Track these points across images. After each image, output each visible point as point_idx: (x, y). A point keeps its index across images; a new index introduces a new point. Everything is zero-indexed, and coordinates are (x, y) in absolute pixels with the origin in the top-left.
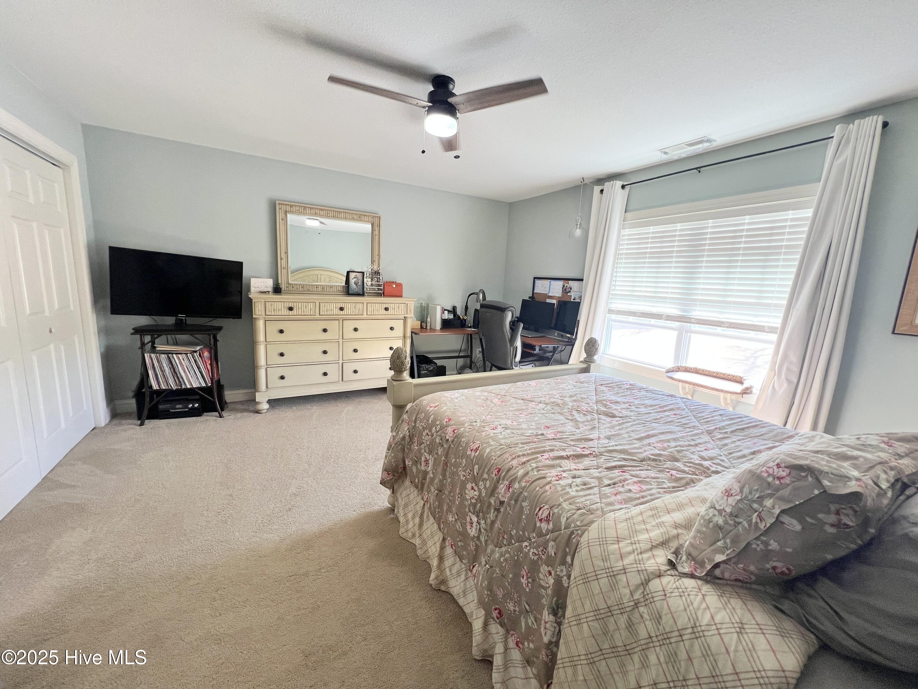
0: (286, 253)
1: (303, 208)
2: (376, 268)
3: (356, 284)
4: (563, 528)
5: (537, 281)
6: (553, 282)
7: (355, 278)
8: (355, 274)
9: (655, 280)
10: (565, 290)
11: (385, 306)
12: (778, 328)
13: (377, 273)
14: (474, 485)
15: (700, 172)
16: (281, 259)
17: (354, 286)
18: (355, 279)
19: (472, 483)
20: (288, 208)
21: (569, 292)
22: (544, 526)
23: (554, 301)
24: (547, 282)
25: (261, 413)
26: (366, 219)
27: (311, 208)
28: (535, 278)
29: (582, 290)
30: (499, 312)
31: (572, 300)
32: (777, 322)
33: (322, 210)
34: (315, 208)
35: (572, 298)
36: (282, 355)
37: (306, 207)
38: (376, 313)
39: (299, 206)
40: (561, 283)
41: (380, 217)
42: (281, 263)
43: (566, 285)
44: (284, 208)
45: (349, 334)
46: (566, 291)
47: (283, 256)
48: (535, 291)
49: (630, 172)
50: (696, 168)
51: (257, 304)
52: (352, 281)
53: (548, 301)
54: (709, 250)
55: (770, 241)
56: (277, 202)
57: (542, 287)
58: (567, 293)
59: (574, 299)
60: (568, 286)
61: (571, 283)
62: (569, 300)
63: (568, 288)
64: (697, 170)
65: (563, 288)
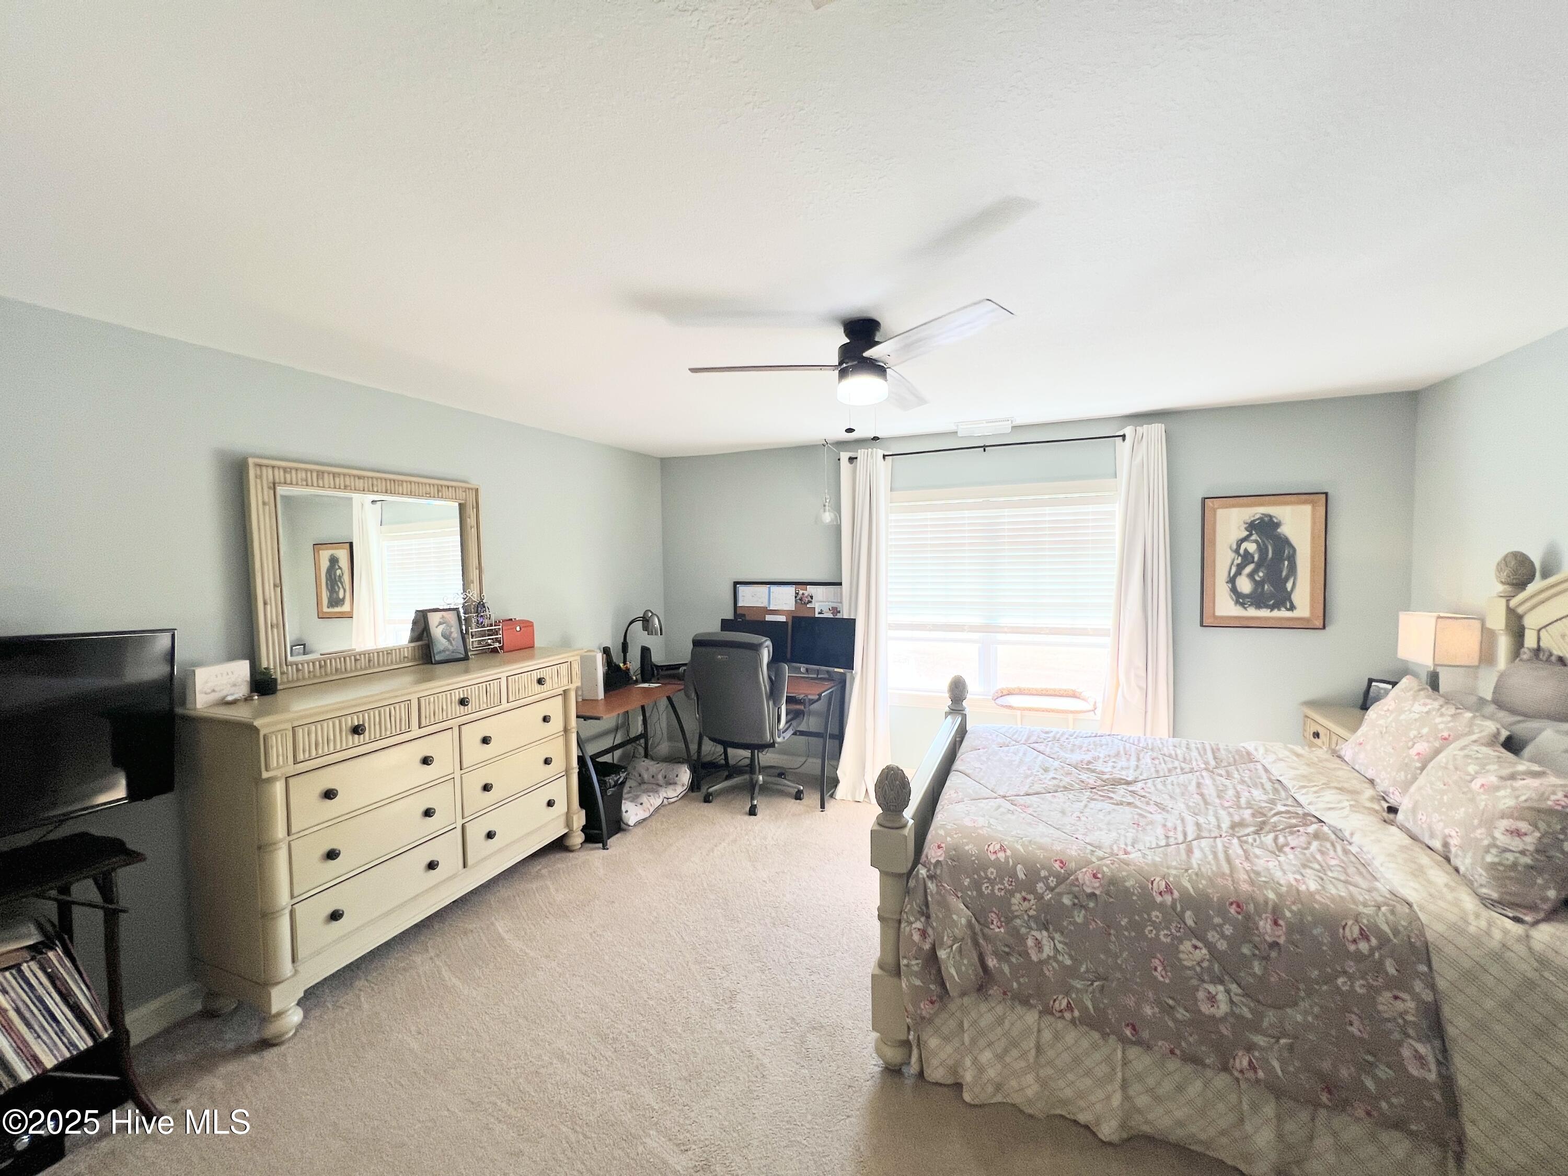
0: (279, 585)
1: (315, 475)
2: (474, 595)
3: (446, 636)
4: (1391, 936)
5: (741, 589)
6: (773, 588)
7: (440, 624)
8: (439, 614)
10: (801, 600)
11: (536, 675)
12: (1109, 630)
13: (481, 606)
14: (1195, 942)
15: (985, 451)
16: (265, 604)
17: (444, 641)
18: (441, 627)
19: (1191, 940)
20: (279, 475)
21: (810, 602)
22: (1363, 946)
23: (782, 618)
24: (765, 588)
25: (282, 1043)
26: (451, 492)
27: (334, 475)
28: (736, 584)
29: (841, 598)
30: (748, 653)
31: (817, 615)
32: (1108, 623)
33: (359, 477)
34: (344, 475)
35: (817, 611)
36: (332, 855)
37: (323, 473)
38: (522, 695)
39: (306, 470)
40: (791, 590)
41: (477, 490)
42: (265, 615)
43: (801, 592)
44: (268, 474)
45: (474, 752)
46: (801, 601)
47: (270, 592)
48: (740, 604)
50: (983, 447)
51: (273, 740)
52: (437, 631)
53: (769, 618)
56: (251, 461)
57: (750, 598)
58: (806, 604)
59: (819, 613)
60: (806, 593)
61: (811, 589)
62: (813, 616)
63: (807, 597)
64: (982, 449)
65: (796, 597)
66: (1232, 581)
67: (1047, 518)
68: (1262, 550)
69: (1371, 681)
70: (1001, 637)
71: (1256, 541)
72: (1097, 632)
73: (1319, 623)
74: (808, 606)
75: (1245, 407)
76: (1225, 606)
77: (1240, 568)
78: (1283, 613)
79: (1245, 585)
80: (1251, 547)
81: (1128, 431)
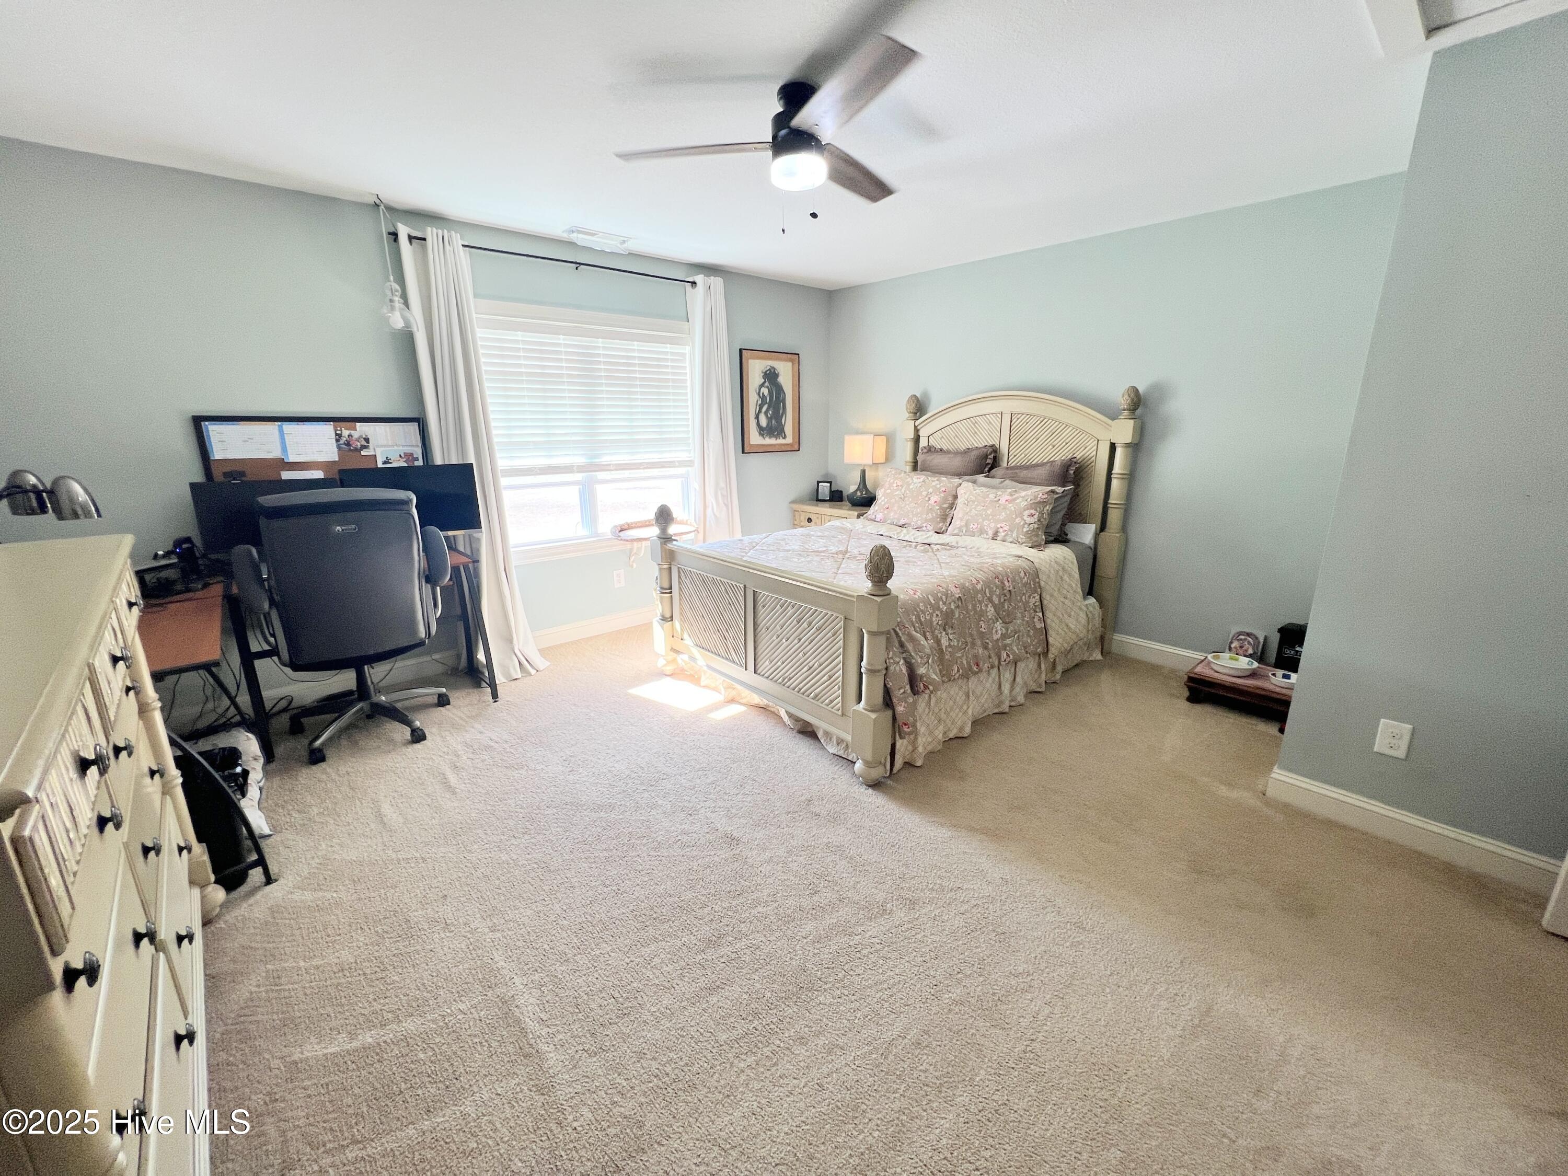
5: (212, 429)
6: (288, 427)
9: (544, 417)
10: (348, 444)
12: (696, 462)
15: (577, 268)
21: (364, 447)
23: (314, 474)
24: (273, 427)
28: (200, 420)
29: (430, 439)
31: (380, 465)
32: (694, 454)
35: (380, 459)
40: (328, 429)
43: (346, 433)
46: (346, 447)
48: (216, 458)
49: (459, 222)
50: (576, 263)
53: (289, 475)
54: (607, 377)
55: (658, 373)
57: (238, 444)
58: (358, 450)
59: (385, 463)
60: (356, 435)
61: (362, 429)
62: (373, 466)
63: (358, 440)
64: (574, 266)
65: (337, 441)
66: (757, 417)
67: (636, 354)
68: (770, 393)
69: (818, 482)
70: (601, 475)
71: (767, 387)
72: (682, 464)
73: (796, 447)
74: (363, 453)
75: (758, 278)
76: (755, 438)
77: (761, 407)
78: (781, 441)
79: (764, 422)
80: (765, 391)
81: (699, 279)
